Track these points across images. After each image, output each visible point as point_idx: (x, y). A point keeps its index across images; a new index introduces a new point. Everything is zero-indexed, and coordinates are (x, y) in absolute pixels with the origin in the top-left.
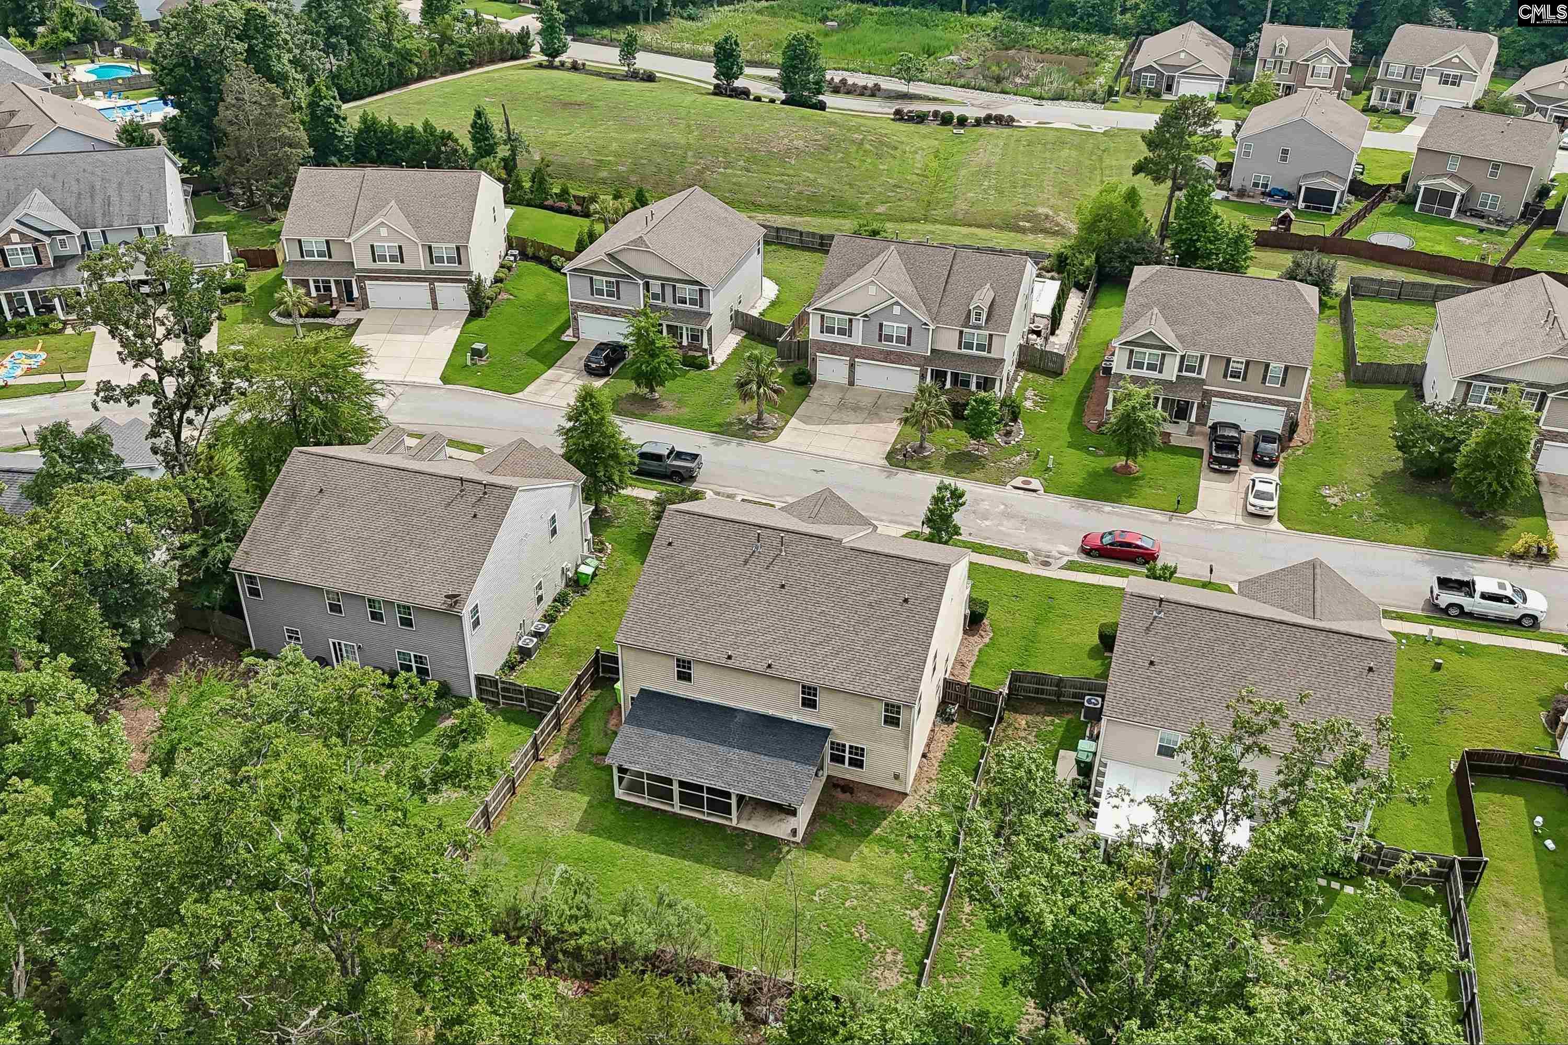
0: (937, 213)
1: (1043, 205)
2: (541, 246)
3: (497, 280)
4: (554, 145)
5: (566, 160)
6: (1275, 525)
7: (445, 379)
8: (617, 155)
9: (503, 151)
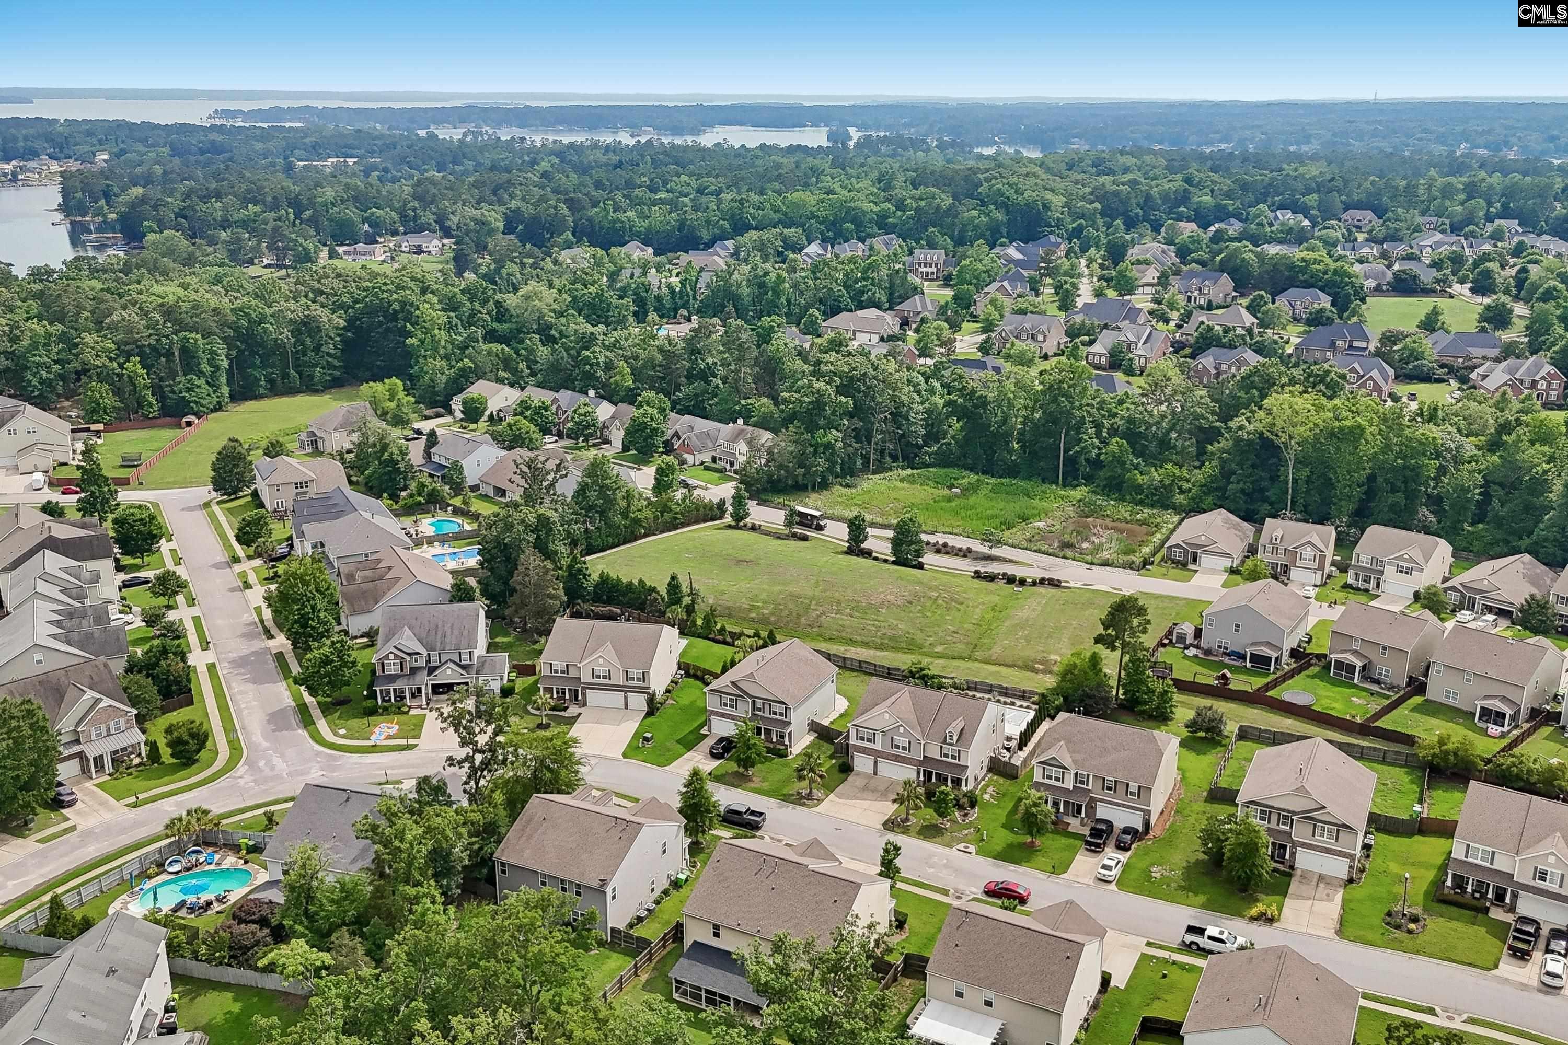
0: (978, 654)
1: (1056, 653)
2: (698, 668)
3: (668, 691)
4: (723, 593)
5: (730, 604)
6: (1113, 887)
7: (625, 755)
8: (765, 602)
9: (687, 600)
